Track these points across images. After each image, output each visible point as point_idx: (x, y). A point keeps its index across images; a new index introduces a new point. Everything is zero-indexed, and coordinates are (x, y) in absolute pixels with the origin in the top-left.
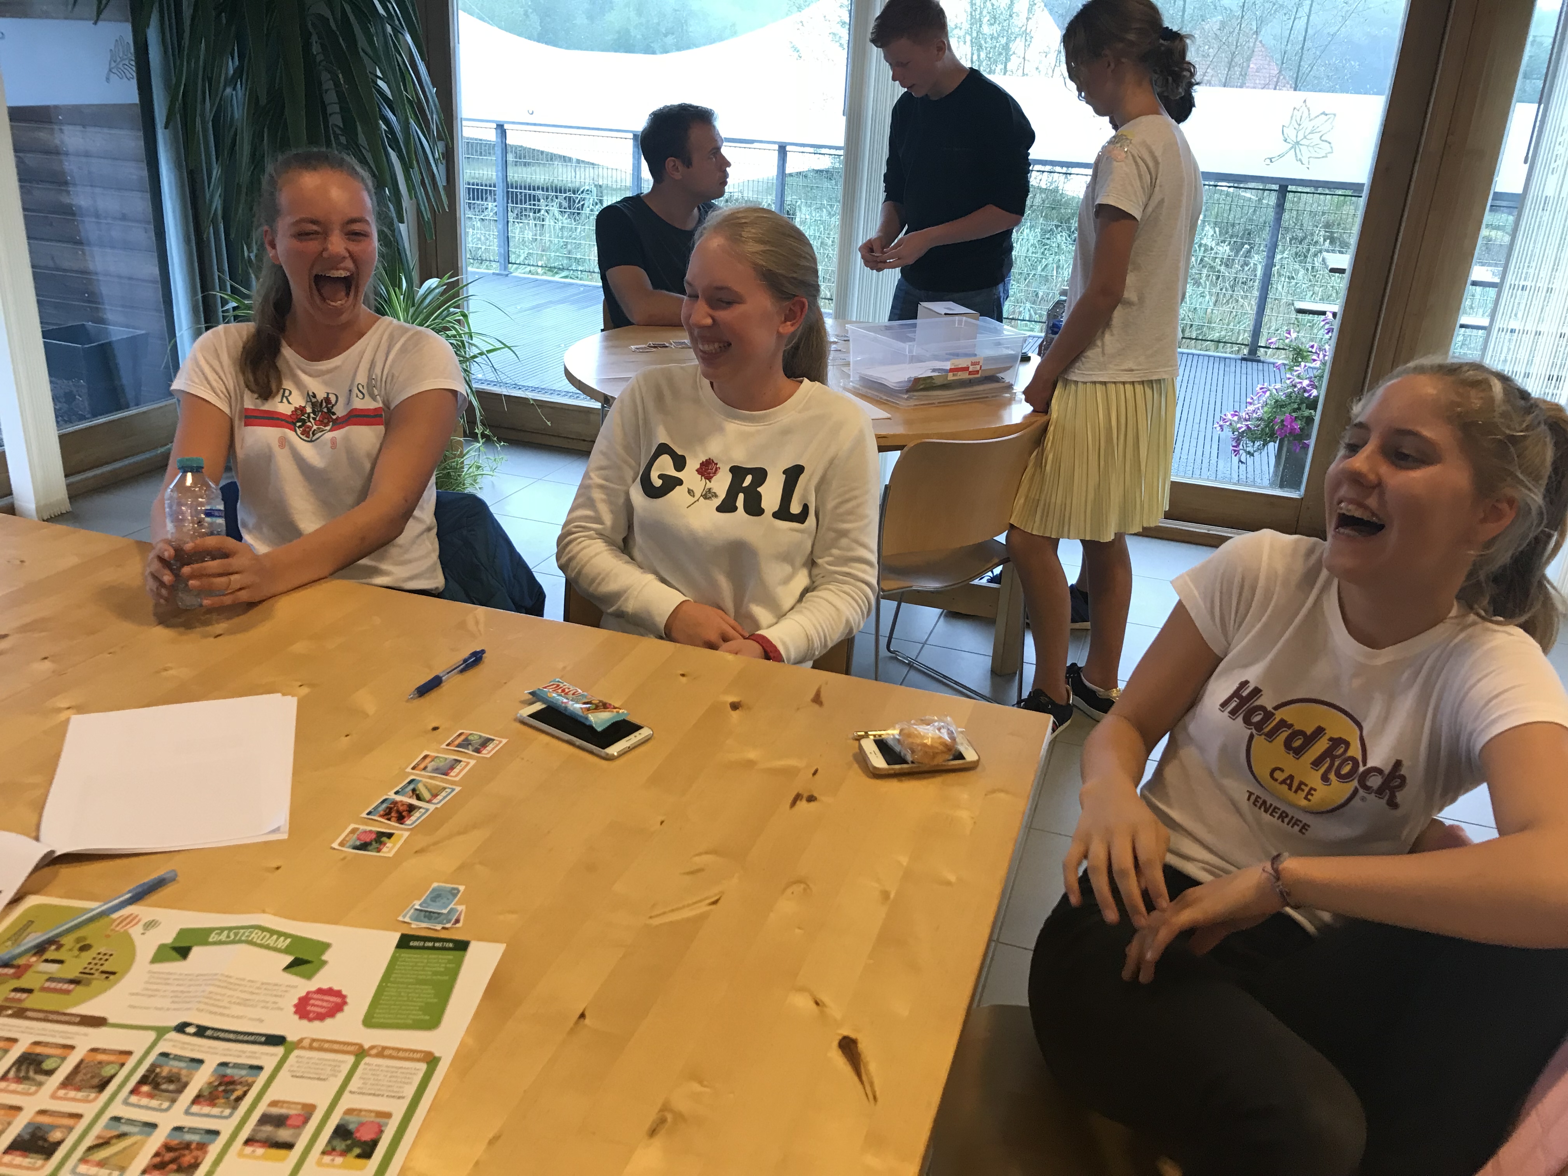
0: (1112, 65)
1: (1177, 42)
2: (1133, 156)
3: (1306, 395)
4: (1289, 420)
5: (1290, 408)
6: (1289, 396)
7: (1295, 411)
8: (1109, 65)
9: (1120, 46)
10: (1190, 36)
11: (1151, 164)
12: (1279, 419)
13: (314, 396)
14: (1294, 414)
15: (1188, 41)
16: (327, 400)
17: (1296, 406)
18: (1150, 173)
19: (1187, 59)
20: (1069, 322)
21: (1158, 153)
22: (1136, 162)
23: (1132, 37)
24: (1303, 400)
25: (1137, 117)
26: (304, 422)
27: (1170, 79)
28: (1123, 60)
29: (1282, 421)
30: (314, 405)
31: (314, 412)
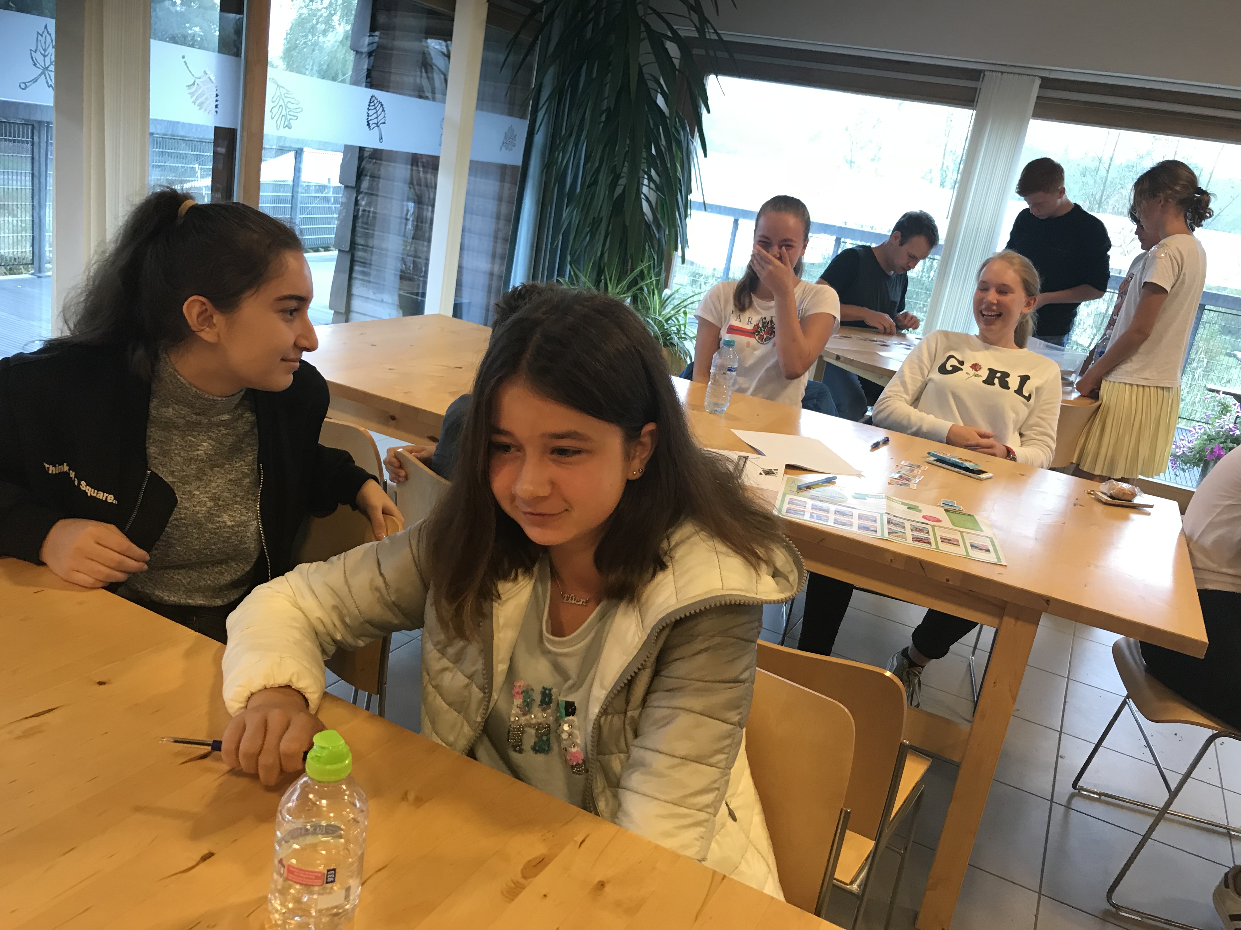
0: (1163, 202)
1: (1205, 196)
2: (1170, 256)
3: (1231, 433)
4: (1217, 448)
5: (1218, 441)
6: (1218, 433)
7: (1221, 443)
8: (1161, 202)
9: (1169, 192)
10: (1214, 195)
11: (1180, 262)
12: (1210, 447)
13: (765, 318)
14: (1221, 445)
15: (1211, 197)
16: (772, 321)
17: (1223, 440)
18: (1178, 266)
19: (1210, 206)
20: (1110, 349)
21: (1185, 255)
22: (1171, 259)
23: (1178, 188)
24: (1227, 437)
25: (1174, 234)
26: (759, 332)
27: (1197, 216)
28: (1170, 200)
29: (1212, 449)
30: (764, 323)
31: (763, 327)
